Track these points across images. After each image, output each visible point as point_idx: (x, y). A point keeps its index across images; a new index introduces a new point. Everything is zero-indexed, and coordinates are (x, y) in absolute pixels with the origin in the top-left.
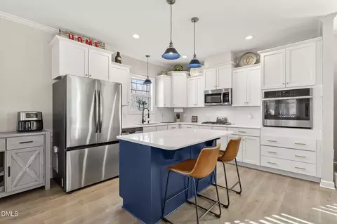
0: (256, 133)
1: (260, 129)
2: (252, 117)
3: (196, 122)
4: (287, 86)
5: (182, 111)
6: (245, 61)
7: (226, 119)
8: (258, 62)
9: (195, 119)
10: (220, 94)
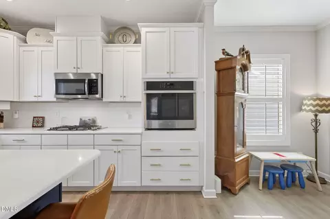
0: (136, 140)
1: (141, 134)
2: (130, 117)
3: (42, 126)
4: (172, 76)
6: (120, 38)
7: (94, 121)
8: (137, 41)
9: (39, 123)
10: (83, 81)
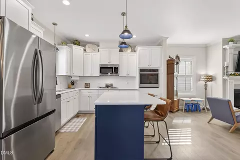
1: (137, 90)
3: (89, 87)
5: (78, 78)
7: (112, 85)
10: (112, 68)
